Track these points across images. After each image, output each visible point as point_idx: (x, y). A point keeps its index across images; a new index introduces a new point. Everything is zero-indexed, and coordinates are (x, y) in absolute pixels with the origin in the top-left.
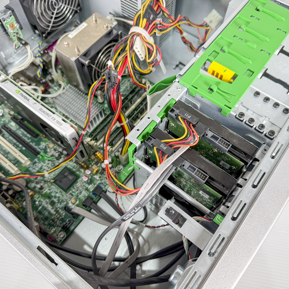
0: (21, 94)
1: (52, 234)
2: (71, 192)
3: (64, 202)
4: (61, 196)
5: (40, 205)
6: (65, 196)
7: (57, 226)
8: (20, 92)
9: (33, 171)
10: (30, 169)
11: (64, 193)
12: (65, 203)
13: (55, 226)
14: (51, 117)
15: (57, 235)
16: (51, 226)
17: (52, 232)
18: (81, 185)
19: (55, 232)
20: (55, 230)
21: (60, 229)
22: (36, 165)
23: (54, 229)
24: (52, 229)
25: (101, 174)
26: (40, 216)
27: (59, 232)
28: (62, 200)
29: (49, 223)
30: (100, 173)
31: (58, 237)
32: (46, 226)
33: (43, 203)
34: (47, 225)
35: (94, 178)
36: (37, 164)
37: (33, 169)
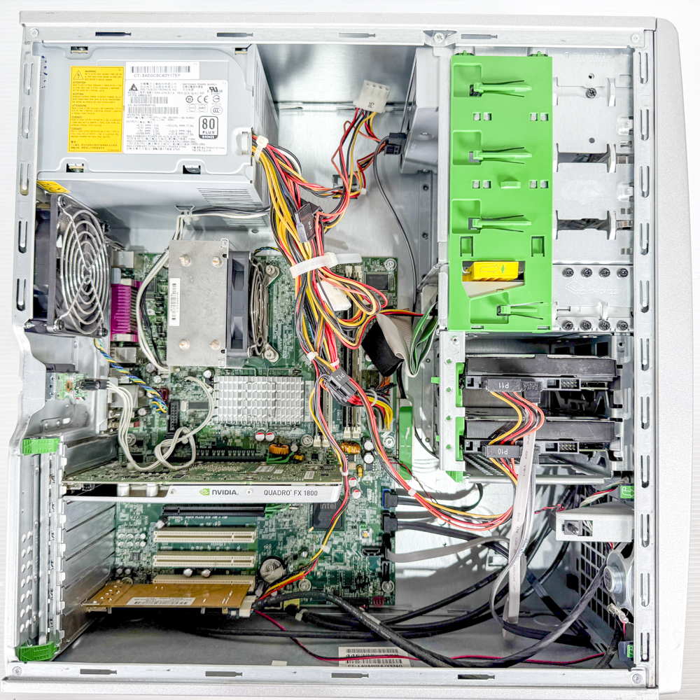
0: (215, 492)
1: (374, 594)
2: (350, 524)
3: (352, 545)
4: (341, 540)
5: (324, 573)
6: (348, 536)
7: (372, 581)
8: (208, 490)
9: (271, 538)
10: (263, 537)
11: (341, 534)
12: (355, 544)
13: (369, 583)
14: (292, 493)
15: (382, 590)
16: (362, 586)
17: (371, 592)
18: (356, 505)
19: (375, 589)
20: (373, 587)
21: (378, 580)
22: (266, 527)
23: (371, 587)
24: (368, 590)
25: (371, 470)
26: (337, 586)
27: (381, 585)
28: (349, 543)
29: (357, 585)
30: (368, 470)
31: (384, 593)
32: (357, 592)
33: (326, 568)
34: (357, 589)
35: (365, 482)
36: (266, 524)
37: (268, 535)
